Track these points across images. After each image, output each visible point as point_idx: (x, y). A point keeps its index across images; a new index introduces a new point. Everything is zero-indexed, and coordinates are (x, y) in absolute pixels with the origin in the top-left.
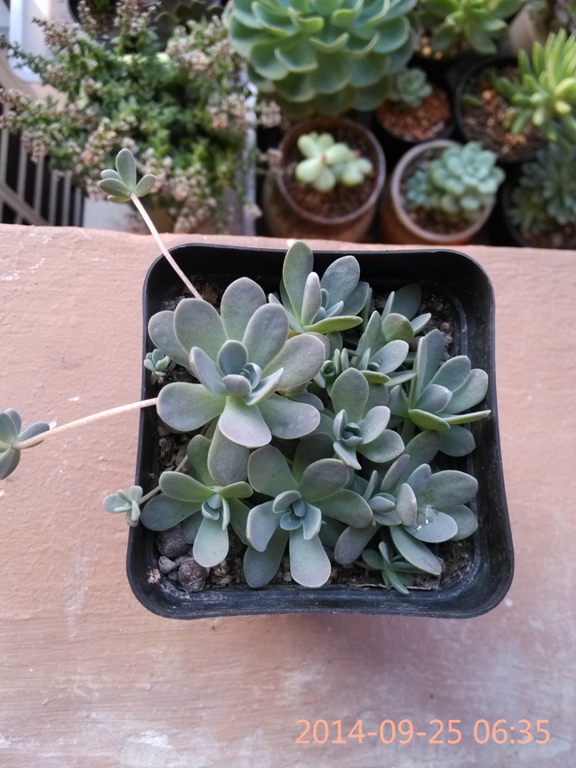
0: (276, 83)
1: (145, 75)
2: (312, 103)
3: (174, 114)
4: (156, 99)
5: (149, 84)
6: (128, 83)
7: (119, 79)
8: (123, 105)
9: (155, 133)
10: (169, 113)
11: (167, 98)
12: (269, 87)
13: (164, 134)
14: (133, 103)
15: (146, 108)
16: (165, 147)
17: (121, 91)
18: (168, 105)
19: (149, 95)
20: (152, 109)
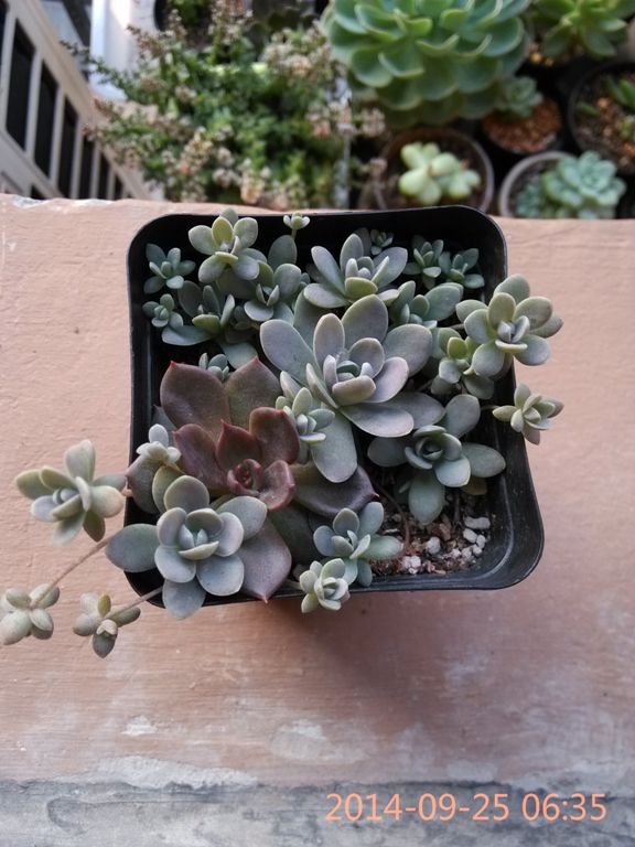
0: (379, 90)
1: (240, 85)
2: (415, 111)
3: (271, 125)
4: (251, 108)
5: (243, 95)
6: (222, 93)
7: (212, 90)
8: (217, 115)
9: (250, 144)
10: (265, 124)
11: (262, 109)
12: (369, 95)
13: (260, 145)
14: (227, 112)
15: (241, 119)
16: (262, 159)
17: (215, 102)
18: (263, 116)
19: (242, 106)
20: (247, 120)
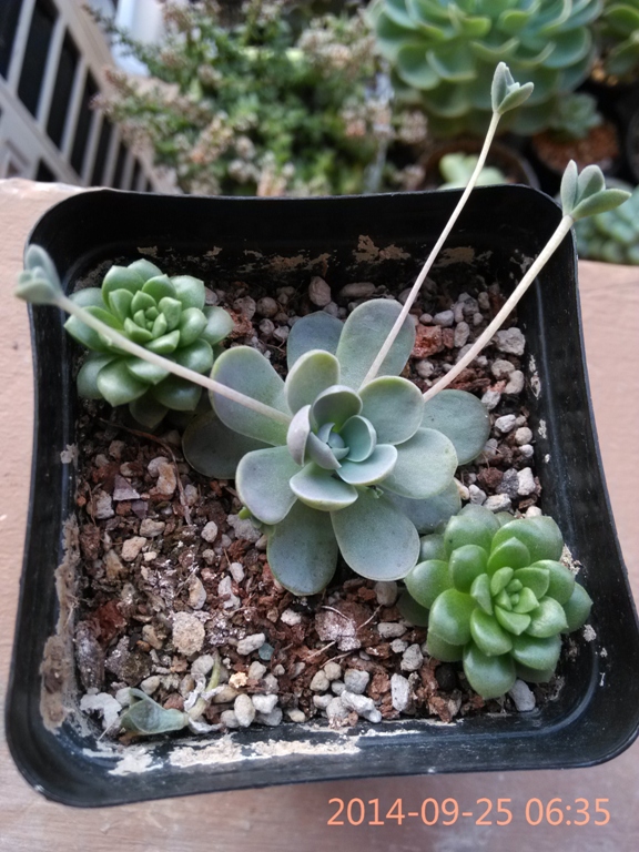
0: (425, 93)
1: (272, 71)
2: (463, 119)
3: (300, 118)
4: (281, 98)
5: (274, 83)
6: (250, 78)
7: (241, 74)
8: (242, 102)
9: (274, 137)
10: (295, 116)
11: (293, 99)
12: (411, 97)
13: (286, 139)
14: (253, 101)
15: (268, 109)
16: (286, 155)
17: (241, 86)
18: (293, 107)
19: (271, 93)
20: (275, 110)
